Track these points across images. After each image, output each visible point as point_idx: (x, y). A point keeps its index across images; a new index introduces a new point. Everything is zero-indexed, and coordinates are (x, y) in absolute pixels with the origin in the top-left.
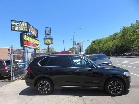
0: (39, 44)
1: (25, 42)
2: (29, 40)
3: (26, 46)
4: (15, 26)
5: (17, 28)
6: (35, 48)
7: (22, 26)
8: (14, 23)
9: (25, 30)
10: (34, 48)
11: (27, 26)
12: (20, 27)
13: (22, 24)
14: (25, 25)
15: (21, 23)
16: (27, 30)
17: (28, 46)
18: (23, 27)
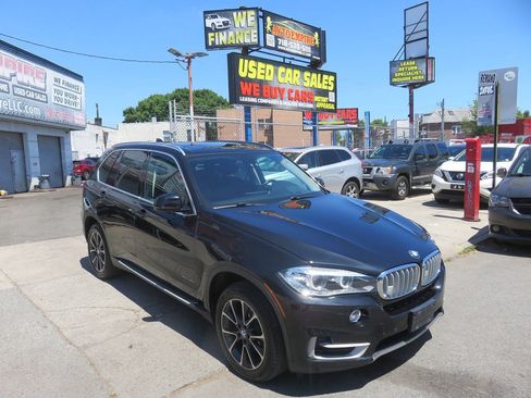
0: (335, 90)
1: (244, 88)
2: (269, 78)
3: (254, 100)
4: (217, 30)
5: (222, 38)
6: (311, 106)
7: (238, 25)
8: (214, 20)
9: (247, 41)
10: (301, 105)
11: (255, 24)
12: (231, 33)
13: (239, 19)
14: (250, 19)
15: (235, 14)
16: (256, 40)
17: (265, 101)
18: (244, 29)
